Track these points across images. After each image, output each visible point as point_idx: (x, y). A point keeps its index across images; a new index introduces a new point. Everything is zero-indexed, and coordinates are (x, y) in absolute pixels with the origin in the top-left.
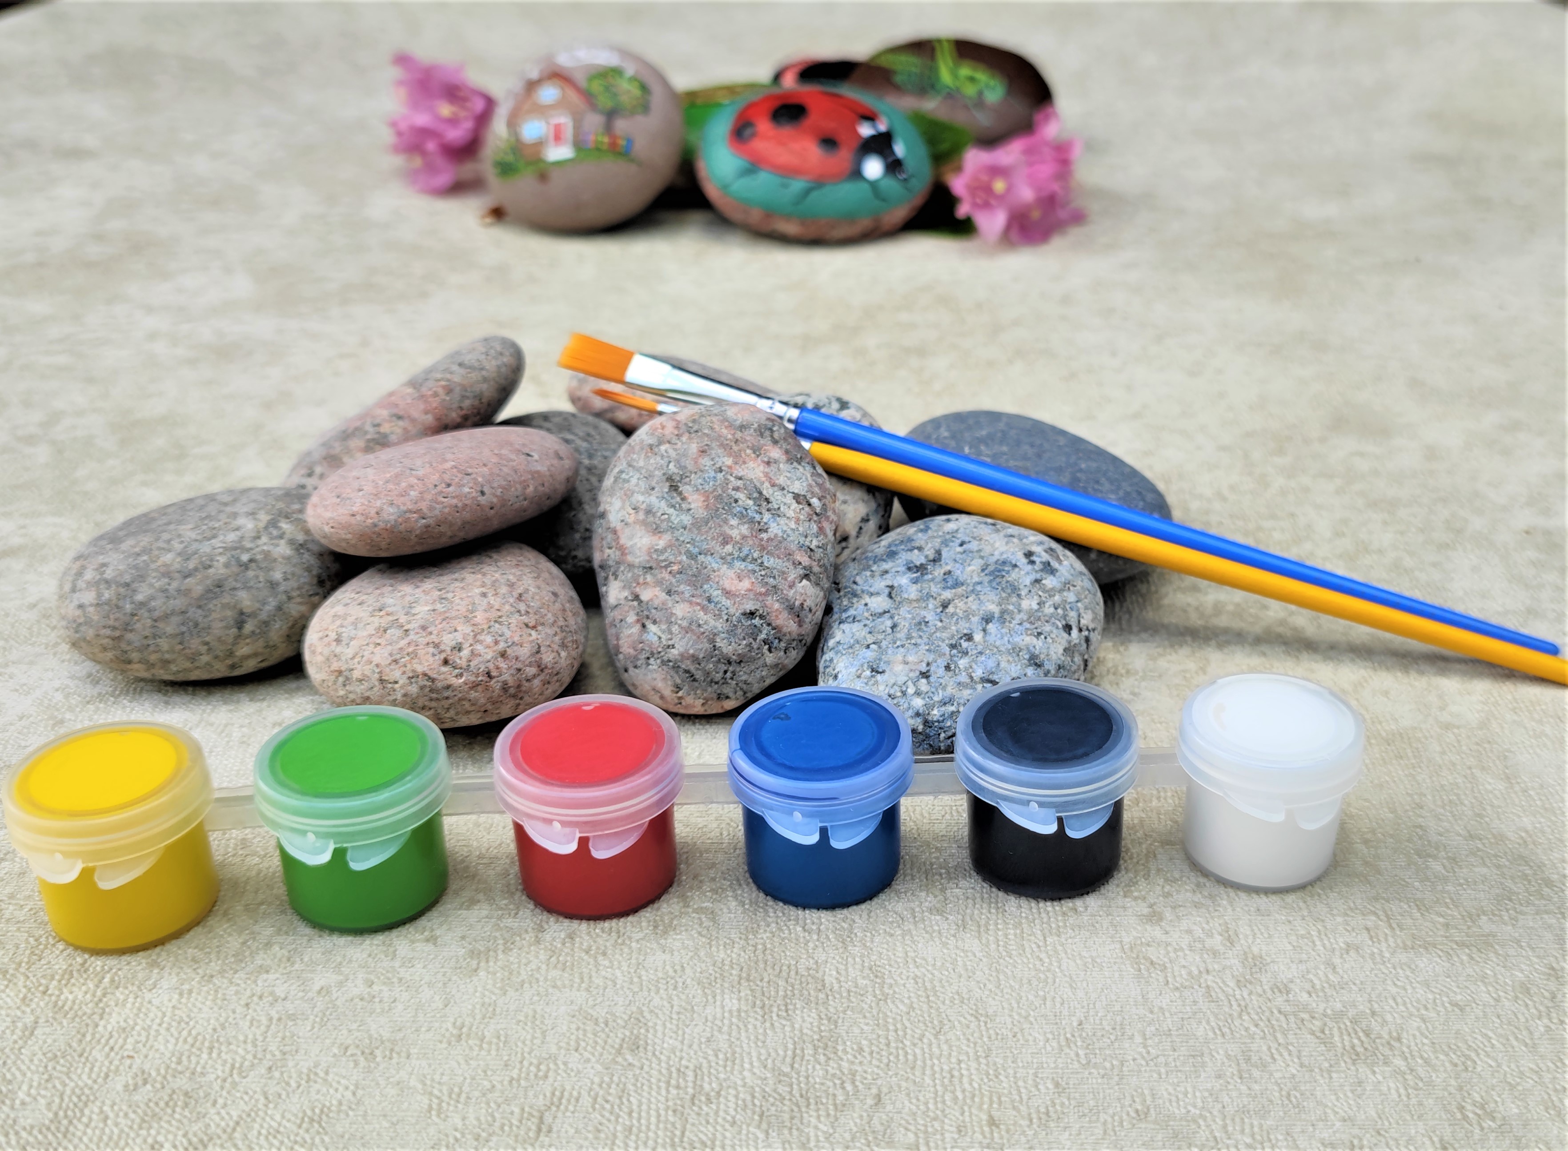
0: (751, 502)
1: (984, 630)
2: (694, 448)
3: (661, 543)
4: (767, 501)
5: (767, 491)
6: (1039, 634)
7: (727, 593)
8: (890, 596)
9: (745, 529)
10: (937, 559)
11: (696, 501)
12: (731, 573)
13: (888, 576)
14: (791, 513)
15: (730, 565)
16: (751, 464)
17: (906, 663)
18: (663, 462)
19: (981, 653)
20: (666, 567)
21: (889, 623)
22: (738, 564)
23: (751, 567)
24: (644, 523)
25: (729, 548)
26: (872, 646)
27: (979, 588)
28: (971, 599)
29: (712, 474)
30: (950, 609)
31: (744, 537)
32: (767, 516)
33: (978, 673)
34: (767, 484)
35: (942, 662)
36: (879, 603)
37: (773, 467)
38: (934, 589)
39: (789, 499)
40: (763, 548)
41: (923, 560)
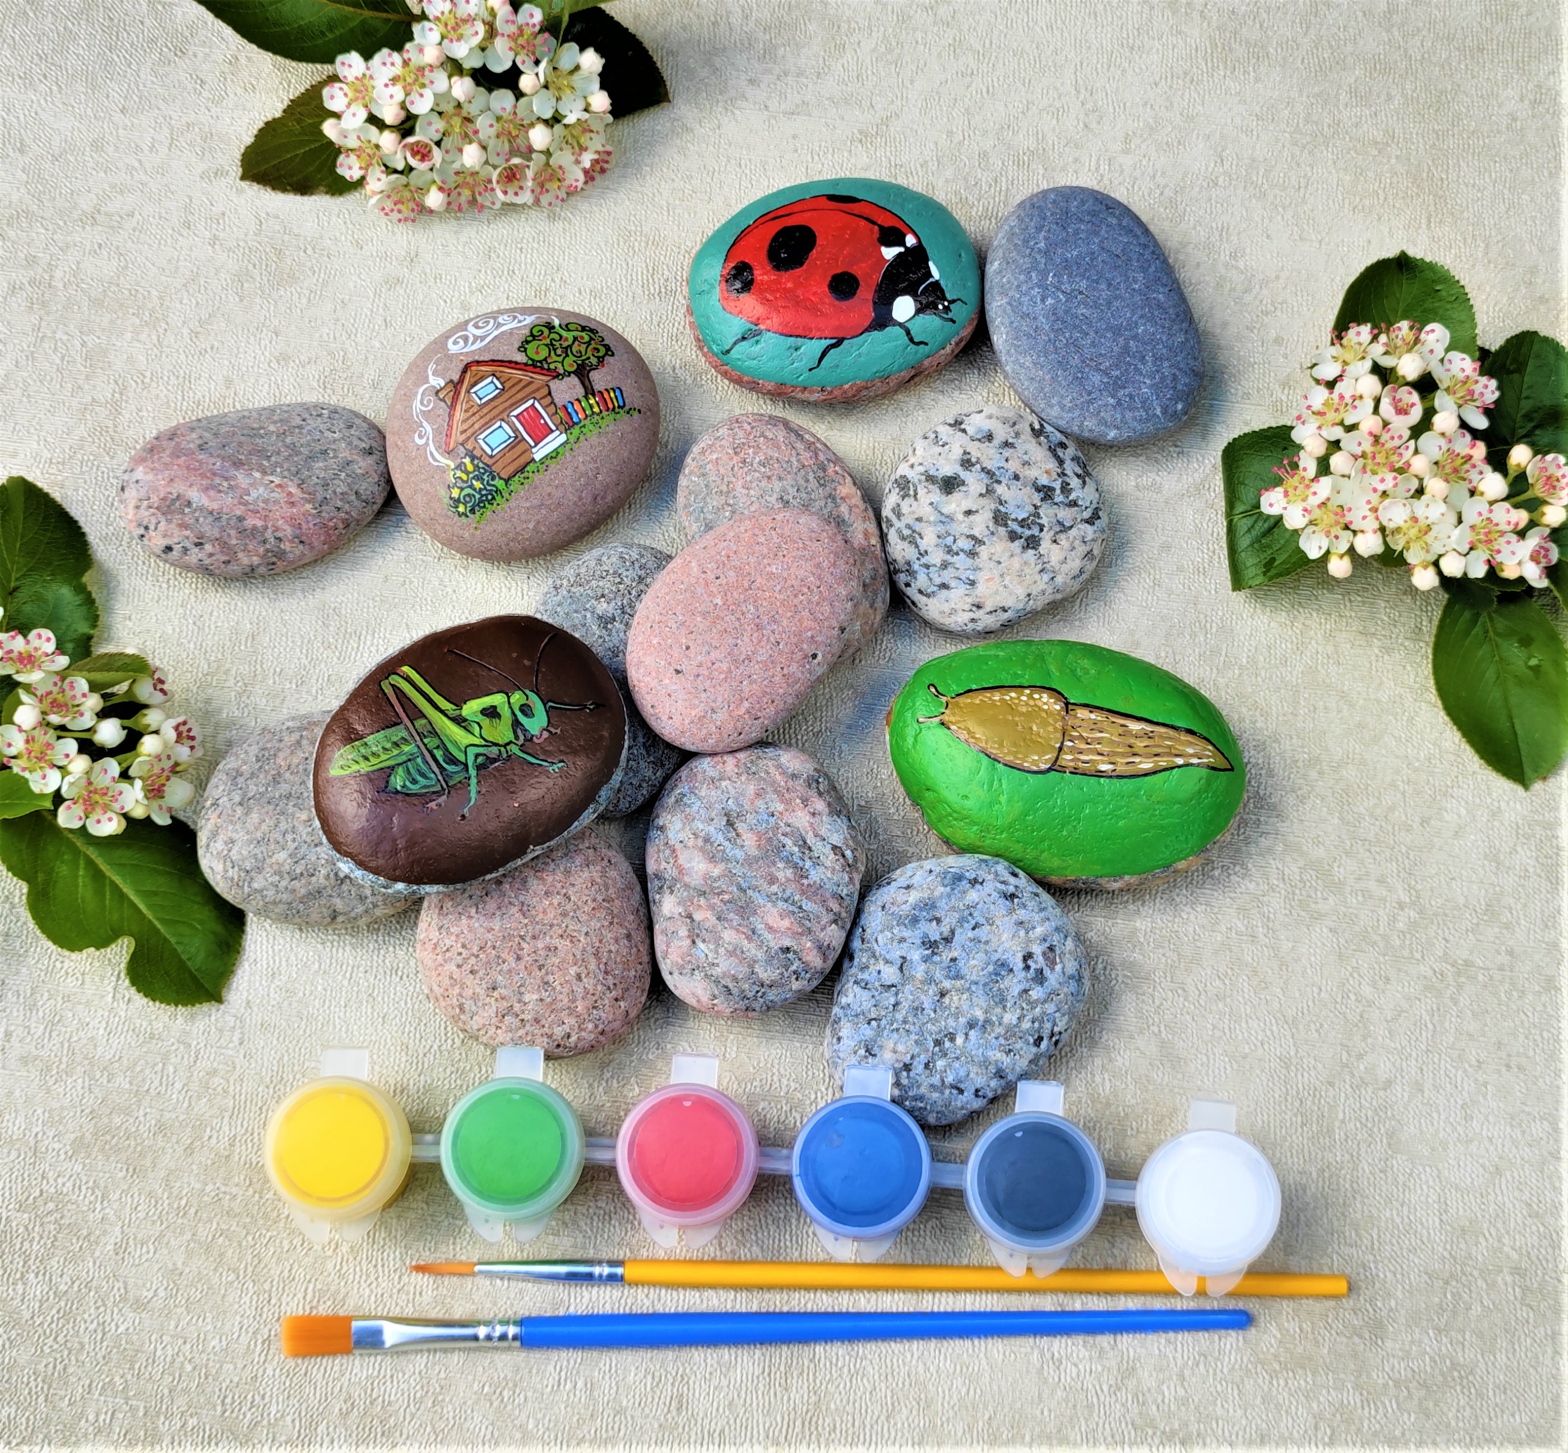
1: (966, 1035)
2: (751, 790)
3: (716, 872)
4: (810, 849)
5: (810, 840)
6: (1010, 1051)
7: (769, 929)
8: (901, 969)
9: (789, 873)
10: (948, 940)
11: (749, 840)
12: (774, 911)
13: (905, 945)
14: (828, 864)
15: (774, 904)
16: (799, 814)
17: (895, 1053)
18: (723, 797)
19: (957, 1058)
20: (719, 894)
21: (892, 1001)
22: (781, 904)
23: (792, 908)
24: (702, 850)
25: (774, 888)
26: (873, 1023)
27: (974, 988)
28: (964, 997)
29: (765, 817)
30: (946, 1001)
31: (788, 881)
32: (808, 864)
34: (811, 834)
35: (924, 1058)
36: (890, 974)
37: (818, 819)
39: (828, 850)
40: (803, 893)
41: (937, 938)
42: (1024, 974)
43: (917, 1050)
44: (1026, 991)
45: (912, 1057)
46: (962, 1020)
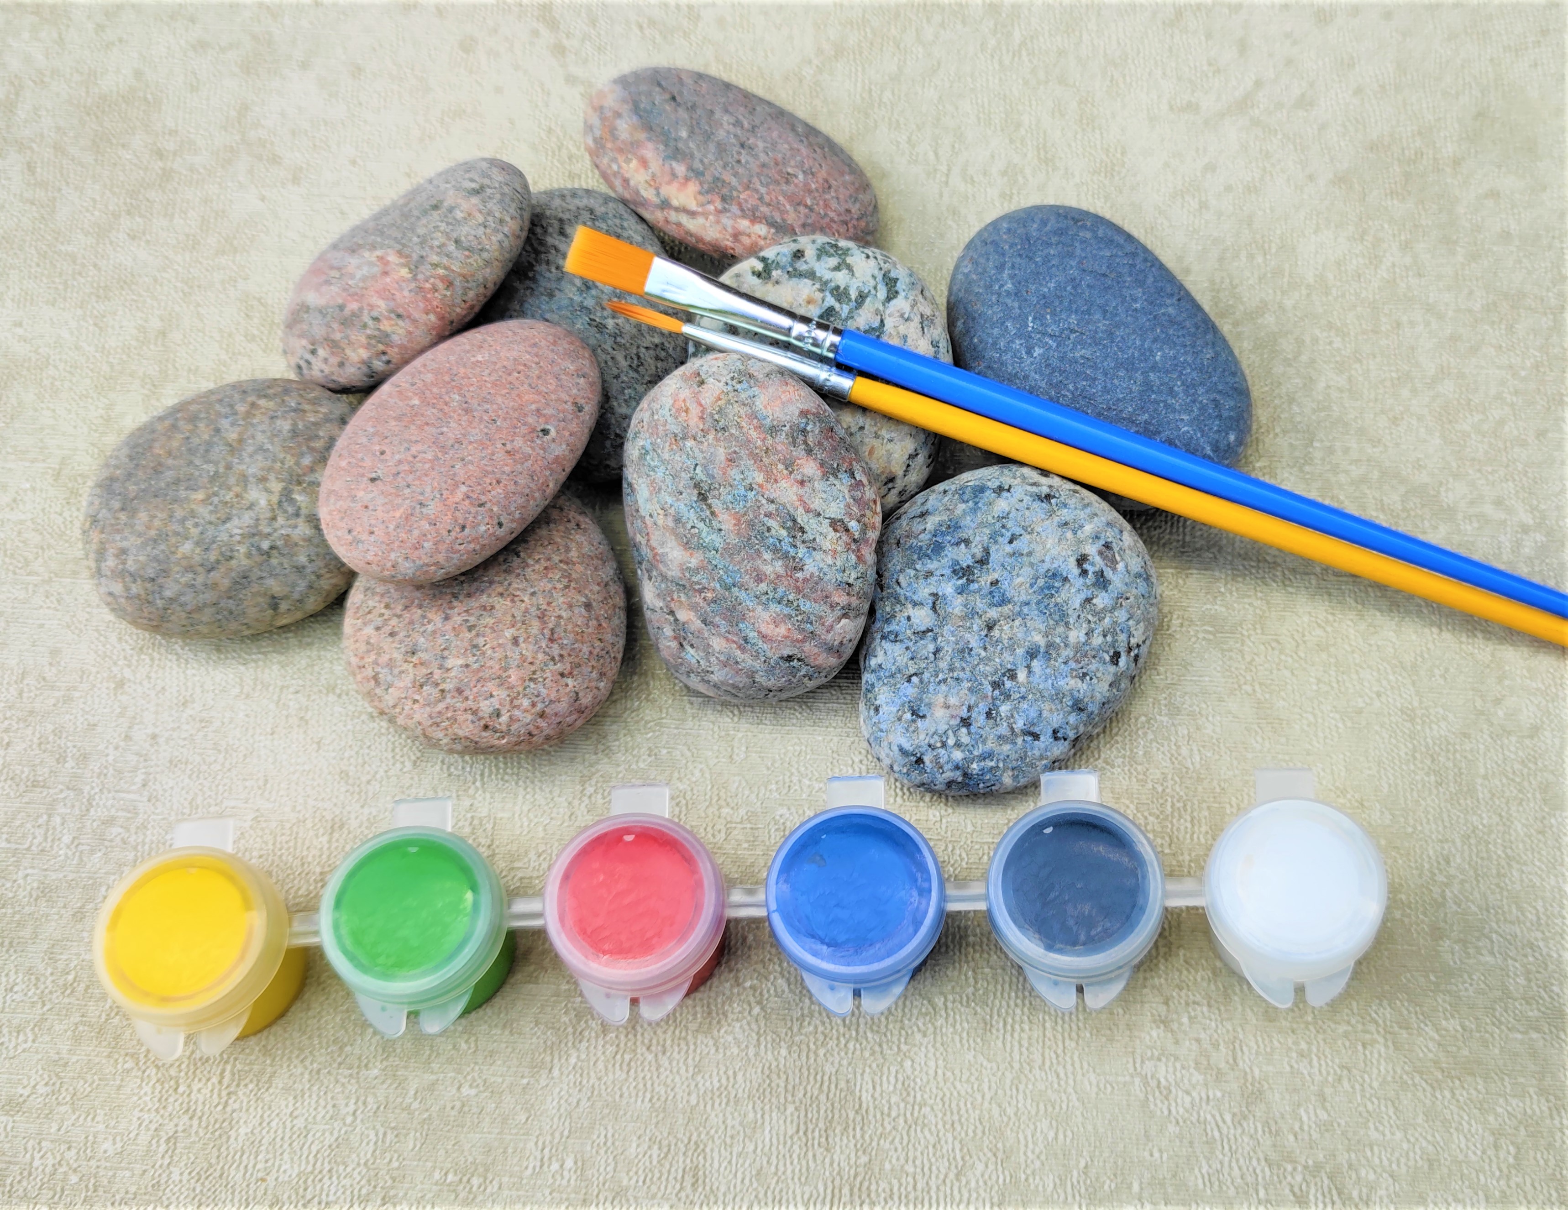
0: (784, 533)
1: (1028, 667)
2: (721, 453)
3: (694, 562)
4: (802, 530)
5: (802, 518)
6: (1085, 675)
7: (764, 637)
8: (934, 608)
9: (779, 567)
10: (983, 562)
11: (726, 520)
12: (765, 616)
13: (933, 580)
14: (827, 545)
15: (766, 606)
16: (783, 484)
17: (948, 707)
18: (690, 463)
19: (1023, 698)
20: (700, 591)
21: (931, 647)
22: (774, 607)
23: (787, 611)
24: (673, 532)
25: (763, 587)
26: (915, 679)
27: (1026, 610)
28: (1017, 623)
29: (742, 491)
30: (996, 633)
31: (778, 576)
32: (802, 551)
33: (1019, 725)
34: (801, 510)
35: (983, 707)
36: (922, 617)
37: (808, 487)
38: (980, 604)
39: (826, 527)
40: (798, 590)
41: (970, 562)
42: (1081, 580)
43: (973, 700)
44: (1088, 600)
45: (970, 709)
46: (1020, 652)
